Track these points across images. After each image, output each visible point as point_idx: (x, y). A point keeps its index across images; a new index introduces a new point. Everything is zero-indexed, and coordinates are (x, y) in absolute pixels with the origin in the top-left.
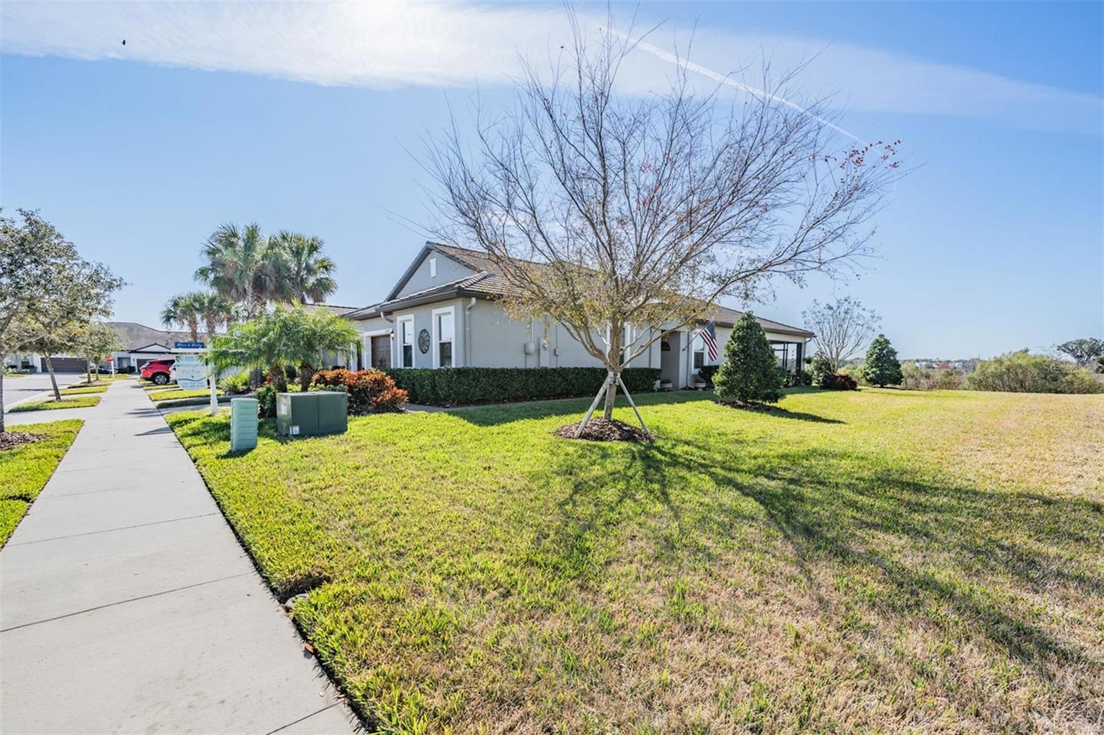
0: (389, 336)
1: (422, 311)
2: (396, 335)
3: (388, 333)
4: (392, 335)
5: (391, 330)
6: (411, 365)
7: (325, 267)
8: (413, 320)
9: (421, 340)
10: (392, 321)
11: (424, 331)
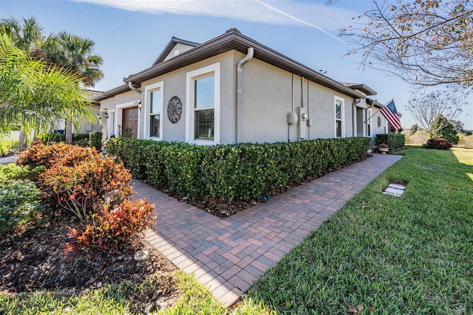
0: (137, 107)
1: (173, 77)
2: (143, 105)
3: (136, 104)
4: (140, 106)
5: (139, 101)
6: (158, 136)
7: (95, 62)
8: (162, 89)
9: (172, 109)
10: (140, 92)
11: (175, 98)
